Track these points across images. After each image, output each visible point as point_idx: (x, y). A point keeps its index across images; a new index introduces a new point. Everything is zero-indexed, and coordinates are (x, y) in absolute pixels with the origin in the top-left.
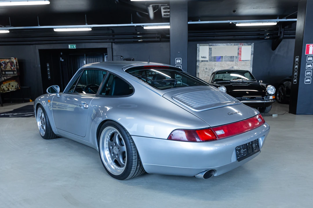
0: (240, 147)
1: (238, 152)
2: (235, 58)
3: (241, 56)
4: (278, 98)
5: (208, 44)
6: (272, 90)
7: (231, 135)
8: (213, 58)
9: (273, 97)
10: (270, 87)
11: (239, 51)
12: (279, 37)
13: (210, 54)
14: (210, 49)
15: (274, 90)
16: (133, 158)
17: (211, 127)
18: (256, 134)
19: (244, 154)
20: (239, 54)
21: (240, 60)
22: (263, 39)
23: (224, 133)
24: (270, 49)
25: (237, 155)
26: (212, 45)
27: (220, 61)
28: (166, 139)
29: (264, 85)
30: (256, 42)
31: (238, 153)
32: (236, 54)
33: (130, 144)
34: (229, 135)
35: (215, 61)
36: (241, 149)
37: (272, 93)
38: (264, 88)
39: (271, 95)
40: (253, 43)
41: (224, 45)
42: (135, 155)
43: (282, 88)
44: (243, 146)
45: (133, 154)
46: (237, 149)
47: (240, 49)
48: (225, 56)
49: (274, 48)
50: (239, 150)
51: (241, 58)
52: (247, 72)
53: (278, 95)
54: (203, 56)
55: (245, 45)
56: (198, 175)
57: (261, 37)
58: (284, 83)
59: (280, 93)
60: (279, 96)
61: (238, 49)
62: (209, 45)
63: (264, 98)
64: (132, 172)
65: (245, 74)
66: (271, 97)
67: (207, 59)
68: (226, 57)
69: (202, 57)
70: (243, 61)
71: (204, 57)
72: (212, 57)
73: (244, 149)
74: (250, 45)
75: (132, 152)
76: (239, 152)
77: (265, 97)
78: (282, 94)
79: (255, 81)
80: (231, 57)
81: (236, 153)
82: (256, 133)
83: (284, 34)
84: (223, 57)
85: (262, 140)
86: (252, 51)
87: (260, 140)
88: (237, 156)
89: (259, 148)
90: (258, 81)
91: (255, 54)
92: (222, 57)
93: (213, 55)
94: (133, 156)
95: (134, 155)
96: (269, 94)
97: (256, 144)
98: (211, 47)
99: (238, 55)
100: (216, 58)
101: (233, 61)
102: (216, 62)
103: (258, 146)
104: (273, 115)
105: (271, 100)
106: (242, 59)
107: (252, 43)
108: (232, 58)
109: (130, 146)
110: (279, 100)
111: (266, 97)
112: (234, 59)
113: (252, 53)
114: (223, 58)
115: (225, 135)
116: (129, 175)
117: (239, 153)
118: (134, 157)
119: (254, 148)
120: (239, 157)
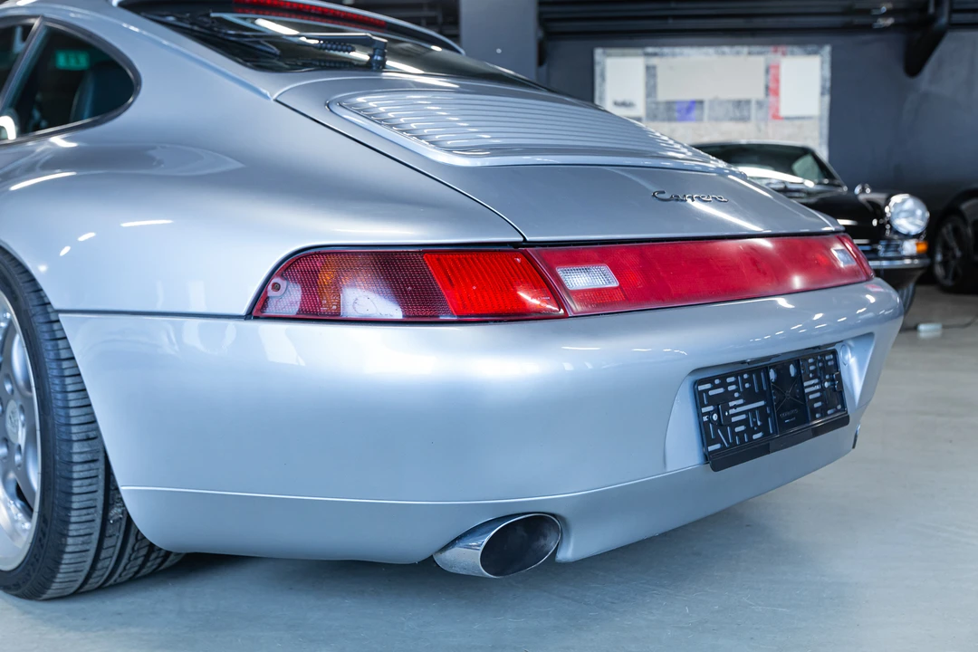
0: (724, 385)
1: (709, 414)
2: (753, 106)
3: (778, 101)
4: (939, 271)
5: (640, 51)
6: (911, 213)
7: (660, 298)
8: (662, 107)
9: (917, 244)
10: (904, 202)
11: (770, 77)
12: (934, 19)
13: (651, 89)
14: (650, 71)
15: (923, 214)
16: (70, 454)
17: (526, 243)
18: (820, 321)
19: (750, 431)
20: (772, 89)
21: (776, 117)
22: (868, 28)
23: (615, 284)
24: (899, 70)
25: (703, 428)
26: (655, 55)
27: (691, 120)
28: (243, 312)
29: (879, 197)
30: (841, 40)
31: (710, 420)
32: (757, 93)
33: (54, 365)
34: (647, 299)
35: (670, 119)
36: (728, 396)
37: (914, 230)
38: (877, 210)
39: (907, 236)
40: (827, 43)
41: (707, 54)
42: (88, 439)
43: (956, 231)
44: (744, 381)
45: (74, 429)
46: (706, 391)
47: (772, 71)
48: (712, 102)
49: (914, 65)
50: (721, 402)
51: (777, 110)
52: (805, 151)
53: (939, 258)
54: (620, 99)
55: (792, 54)
56: (451, 555)
57: (858, 20)
58: (965, 206)
59: (947, 249)
60: (945, 263)
61: (767, 71)
62: (647, 55)
63: (875, 251)
64: (72, 544)
65: (797, 166)
66: (910, 247)
67: (640, 110)
68: (714, 102)
69: (616, 104)
70: (788, 118)
71: (624, 104)
72: (657, 103)
73: (749, 396)
74: (815, 53)
75: (68, 417)
76: (717, 411)
77: (883, 243)
78: (954, 257)
79: (839, 186)
80: (739, 104)
81: (700, 415)
82: (818, 316)
83: (953, 11)
84: (706, 105)
85: (861, 367)
86: (823, 79)
87: (849, 369)
88: (706, 437)
89: (844, 406)
90: (852, 189)
91: (840, 92)
92: (701, 102)
93: (664, 95)
94: (70, 441)
95: (82, 436)
96: (897, 232)
97: (821, 382)
98: (654, 61)
99: (767, 95)
100: (676, 107)
101: (744, 119)
102: (674, 125)
103: (836, 393)
104: (922, 327)
105: (911, 257)
106: (784, 112)
107: (821, 45)
108: (740, 108)
109: (57, 381)
110: (946, 277)
111: (887, 247)
112: (749, 110)
113: (823, 88)
114: (702, 109)
115: (619, 295)
116: (58, 562)
117: (715, 417)
118: (76, 447)
119: (816, 400)
120: (718, 440)
